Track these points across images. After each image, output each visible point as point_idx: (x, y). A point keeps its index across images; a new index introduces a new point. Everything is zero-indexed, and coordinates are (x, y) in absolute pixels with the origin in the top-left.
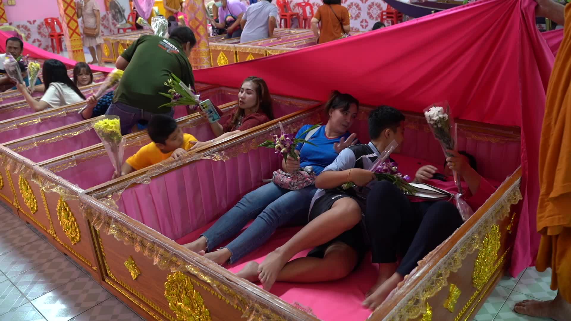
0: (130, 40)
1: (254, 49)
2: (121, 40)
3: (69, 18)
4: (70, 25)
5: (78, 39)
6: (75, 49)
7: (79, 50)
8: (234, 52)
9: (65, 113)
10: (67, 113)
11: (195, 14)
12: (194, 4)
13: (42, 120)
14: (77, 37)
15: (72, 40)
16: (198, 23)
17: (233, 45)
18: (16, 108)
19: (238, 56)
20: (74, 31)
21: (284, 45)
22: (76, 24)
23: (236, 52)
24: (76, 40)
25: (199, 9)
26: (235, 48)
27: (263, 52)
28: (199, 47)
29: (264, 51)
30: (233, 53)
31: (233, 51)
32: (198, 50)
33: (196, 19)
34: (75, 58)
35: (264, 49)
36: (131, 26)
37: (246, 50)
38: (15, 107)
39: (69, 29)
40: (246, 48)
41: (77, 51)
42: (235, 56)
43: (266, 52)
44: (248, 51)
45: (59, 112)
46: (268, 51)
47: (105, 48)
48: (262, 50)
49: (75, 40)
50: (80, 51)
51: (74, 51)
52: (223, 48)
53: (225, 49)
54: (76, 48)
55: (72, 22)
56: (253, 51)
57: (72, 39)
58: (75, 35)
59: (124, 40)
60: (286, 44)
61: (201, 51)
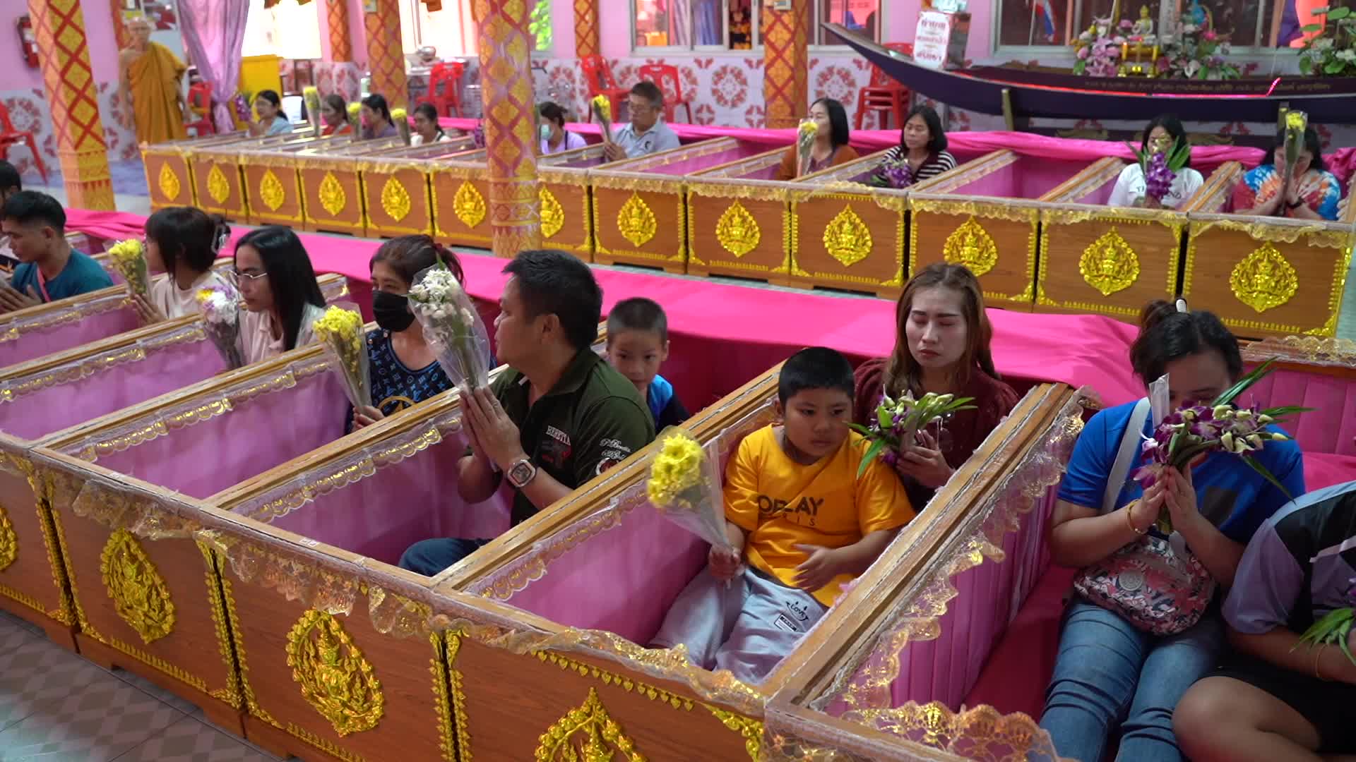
0: (247, 155)
1: (648, 183)
2: (217, 155)
3: (73, 95)
4: (77, 112)
5: (96, 152)
6: (90, 179)
7: (100, 183)
8: (584, 188)
9: (292, 377)
10: (297, 378)
11: (508, 87)
12: (506, 59)
13: (232, 402)
14: (93, 147)
15: (80, 155)
16: (517, 111)
17: (581, 170)
18: (101, 361)
19: (595, 199)
20: (87, 130)
21: (723, 172)
22: (91, 112)
23: (590, 188)
24: (92, 155)
25: (519, 74)
26: (589, 177)
27: (674, 189)
28: (515, 176)
29: (678, 186)
30: (579, 192)
31: (580, 187)
32: (512, 183)
33: (512, 100)
34: (89, 202)
35: (680, 182)
36: (199, 119)
37: (624, 185)
38: (98, 359)
39: (74, 125)
40: (624, 180)
41: (93, 183)
42: (585, 199)
43: (685, 189)
44: (628, 187)
45: (277, 374)
46: (692, 188)
47: (167, 175)
48: (672, 185)
49: (88, 154)
50: (104, 185)
51: (85, 185)
52: (549, 179)
53: (555, 181)
54: (92, 175)
55: (83, 104)
56: (648, 187)
57: (82, 150)
58: (89, 140)
59: (228, 156)
60: (727, 169)
61: (520, 186)
